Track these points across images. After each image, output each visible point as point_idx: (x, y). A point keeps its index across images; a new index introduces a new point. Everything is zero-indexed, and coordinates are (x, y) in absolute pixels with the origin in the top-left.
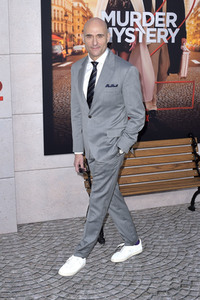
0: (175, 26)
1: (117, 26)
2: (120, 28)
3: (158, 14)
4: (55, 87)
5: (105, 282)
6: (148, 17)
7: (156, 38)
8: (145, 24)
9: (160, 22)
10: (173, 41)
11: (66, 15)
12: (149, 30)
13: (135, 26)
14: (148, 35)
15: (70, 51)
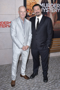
0: (59, 7)
1: (44, 7)
2: (44, 8)
3: (55, 4)
5: (41, 76)
6: (52, 5)
7: (54, 11)
8: (51, 7)
9: (55, 7)
10: (59, 12)
11: (30, 4)
12: (52, 9)
13: (49, 7)
14: (52, 10)
15: (31, 14)
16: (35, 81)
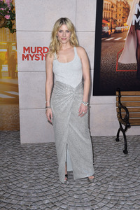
4: (102, 53)
5: (126, 179)
11: (112, 7)
15: (113, 31)
16: (110, 186)
